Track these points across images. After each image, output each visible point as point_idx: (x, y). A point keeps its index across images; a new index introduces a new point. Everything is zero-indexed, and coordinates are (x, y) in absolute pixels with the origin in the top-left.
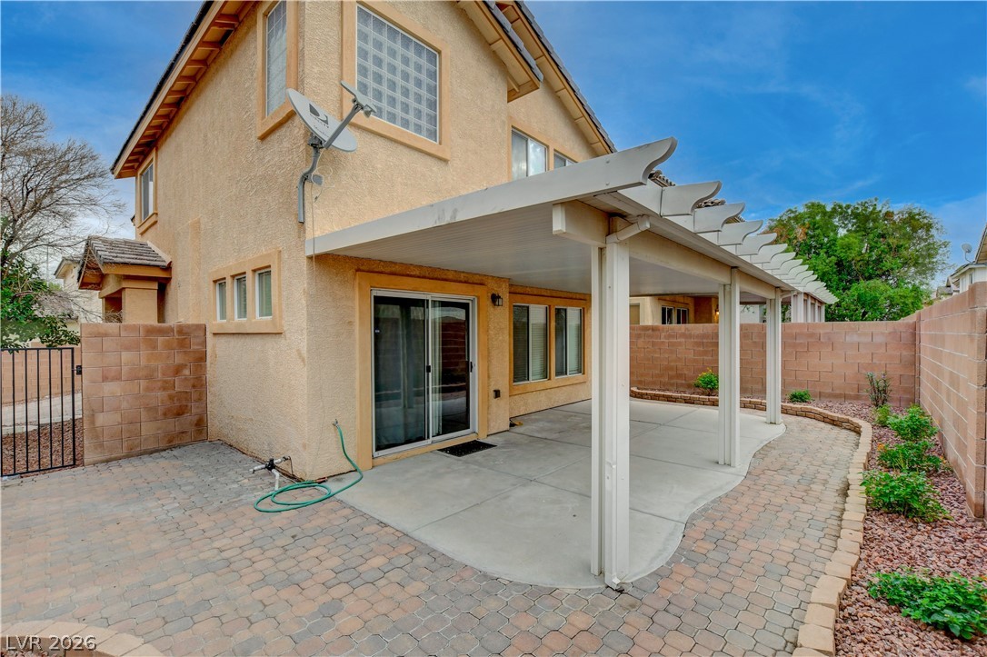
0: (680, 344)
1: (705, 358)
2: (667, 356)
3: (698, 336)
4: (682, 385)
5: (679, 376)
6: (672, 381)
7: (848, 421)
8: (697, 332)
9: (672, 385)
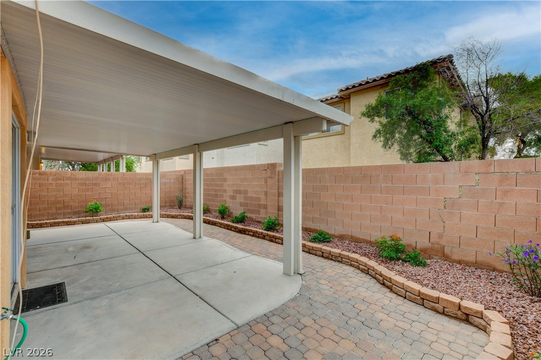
0: (67, 184)
1: (87, 193)
2: (55, 193)
3: (81, 179)
4: (69, 213)
5: (66, 207)
6: (59, 212)
7: (180, 215)
8: (80, 177)
9: (60, 214)
